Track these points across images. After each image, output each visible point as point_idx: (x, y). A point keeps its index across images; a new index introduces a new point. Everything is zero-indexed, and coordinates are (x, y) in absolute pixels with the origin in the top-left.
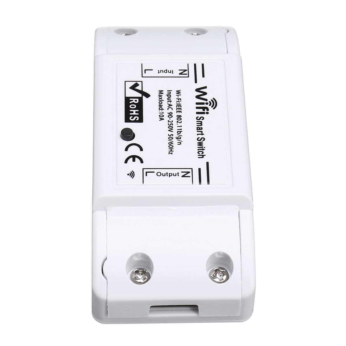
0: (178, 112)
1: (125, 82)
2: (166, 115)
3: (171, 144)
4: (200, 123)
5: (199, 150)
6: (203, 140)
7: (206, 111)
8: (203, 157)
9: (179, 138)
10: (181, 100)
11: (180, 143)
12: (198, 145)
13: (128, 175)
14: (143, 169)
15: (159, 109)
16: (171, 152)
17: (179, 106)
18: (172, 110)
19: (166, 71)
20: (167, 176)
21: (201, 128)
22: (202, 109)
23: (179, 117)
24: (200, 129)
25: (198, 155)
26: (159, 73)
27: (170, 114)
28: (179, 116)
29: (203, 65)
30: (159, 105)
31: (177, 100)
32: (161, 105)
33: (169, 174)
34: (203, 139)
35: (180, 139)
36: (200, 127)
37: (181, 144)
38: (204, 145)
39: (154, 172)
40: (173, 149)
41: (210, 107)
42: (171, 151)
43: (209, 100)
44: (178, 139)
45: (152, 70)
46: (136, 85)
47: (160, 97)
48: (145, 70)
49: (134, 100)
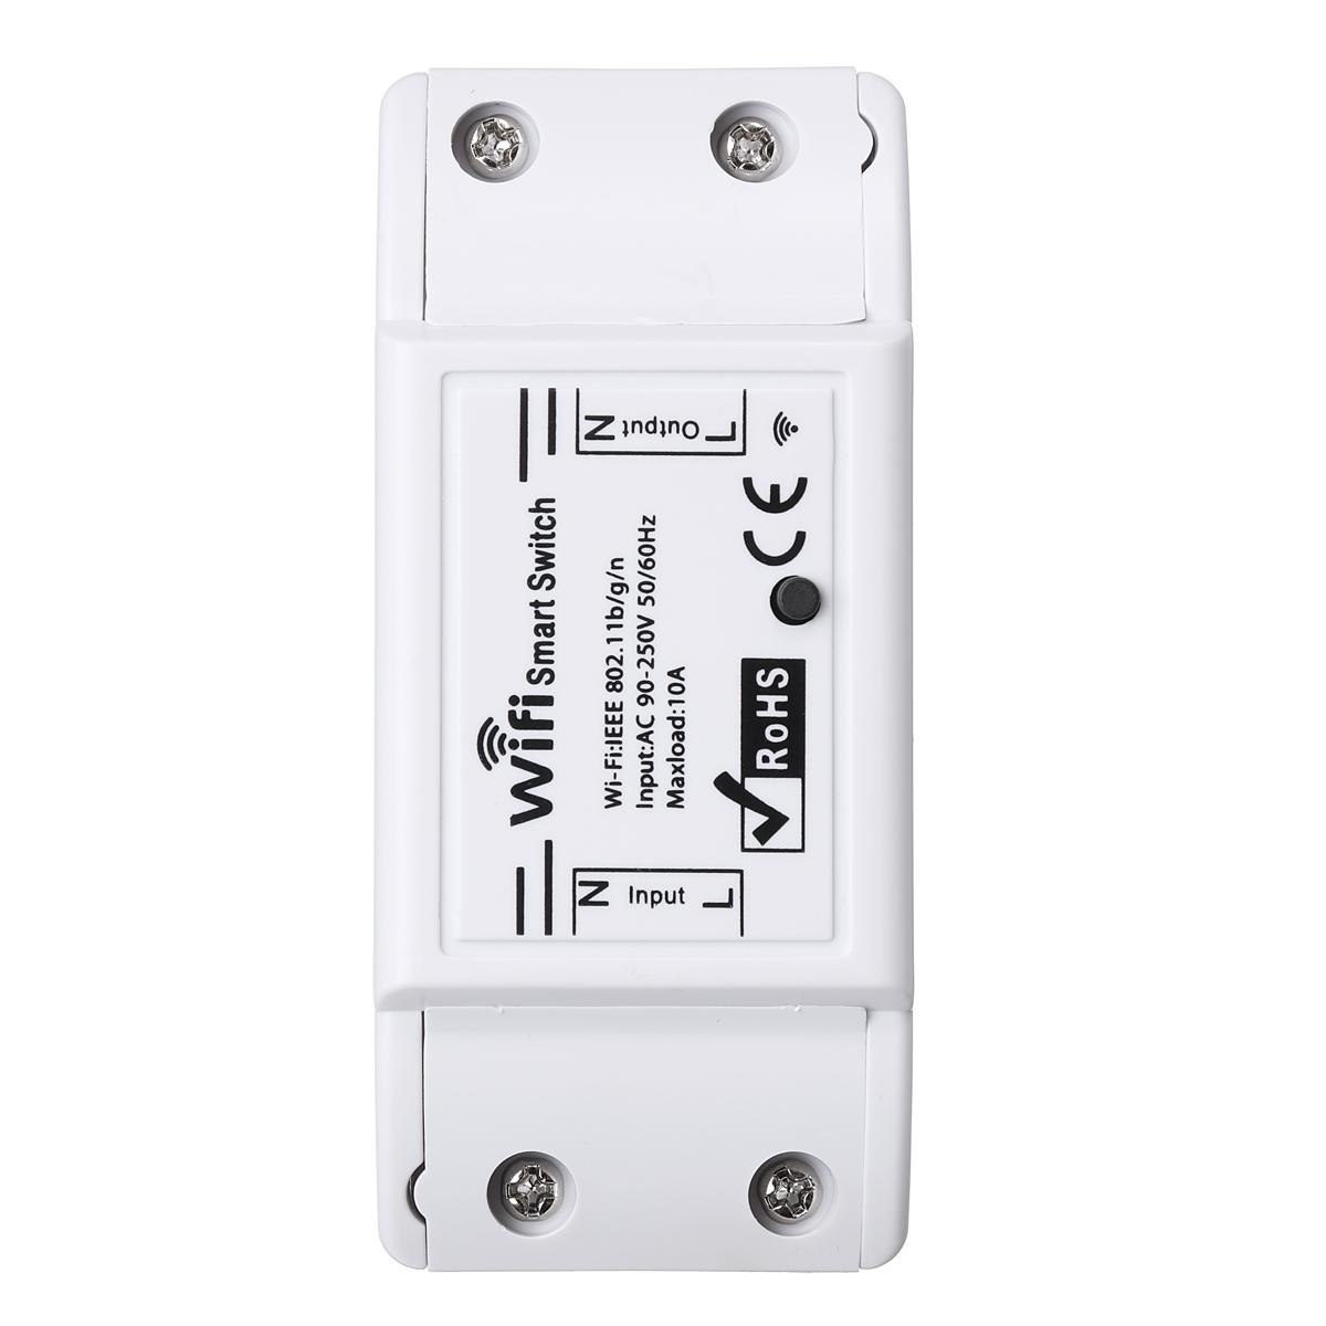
0: (618, 706)
1: (802, 850)
2: (661, 694)
3: (647, 565)
4: (542, 657)
5: (549, 532)
6: (534, 577)
7: (519, 709)
8: (539, 502)
9: (617, 589)
10: (606, 761)
11: (616, 564)
12: (552, 556)
13: (795, 429)
14: (744, 453)
15: (682, 719)
16: (648, 525)
17: (614, 737)
18: (638, 717)
19: (655, 898)
20: (662, 423)
21: (540, 631)
22: (533, 717)
23: (614, 685)
24: (544, 627)
25: (553, 510)
26: (681, 892)
27: (647, 697)
28: (614, 689)
29: (520, 930)
30: (683, 739)
31: (618, 761)
32: (676, 741)
33: (655, 431)
34: (535, 582)
35: (614, 585)
36: (543, 638)
37: (613, 562)
38: (531, 555)
39: (708, 439)
40: (640, 540)
41: (505, 727)
42: (646, 531)
43: (505, 760)
44: (622, 585)
45: (705, 905)
46: (763, 834)
47: (678, 775)
48: (729, 904)
49: (772, 765)
